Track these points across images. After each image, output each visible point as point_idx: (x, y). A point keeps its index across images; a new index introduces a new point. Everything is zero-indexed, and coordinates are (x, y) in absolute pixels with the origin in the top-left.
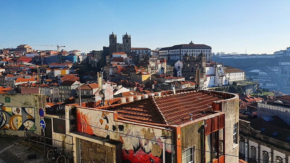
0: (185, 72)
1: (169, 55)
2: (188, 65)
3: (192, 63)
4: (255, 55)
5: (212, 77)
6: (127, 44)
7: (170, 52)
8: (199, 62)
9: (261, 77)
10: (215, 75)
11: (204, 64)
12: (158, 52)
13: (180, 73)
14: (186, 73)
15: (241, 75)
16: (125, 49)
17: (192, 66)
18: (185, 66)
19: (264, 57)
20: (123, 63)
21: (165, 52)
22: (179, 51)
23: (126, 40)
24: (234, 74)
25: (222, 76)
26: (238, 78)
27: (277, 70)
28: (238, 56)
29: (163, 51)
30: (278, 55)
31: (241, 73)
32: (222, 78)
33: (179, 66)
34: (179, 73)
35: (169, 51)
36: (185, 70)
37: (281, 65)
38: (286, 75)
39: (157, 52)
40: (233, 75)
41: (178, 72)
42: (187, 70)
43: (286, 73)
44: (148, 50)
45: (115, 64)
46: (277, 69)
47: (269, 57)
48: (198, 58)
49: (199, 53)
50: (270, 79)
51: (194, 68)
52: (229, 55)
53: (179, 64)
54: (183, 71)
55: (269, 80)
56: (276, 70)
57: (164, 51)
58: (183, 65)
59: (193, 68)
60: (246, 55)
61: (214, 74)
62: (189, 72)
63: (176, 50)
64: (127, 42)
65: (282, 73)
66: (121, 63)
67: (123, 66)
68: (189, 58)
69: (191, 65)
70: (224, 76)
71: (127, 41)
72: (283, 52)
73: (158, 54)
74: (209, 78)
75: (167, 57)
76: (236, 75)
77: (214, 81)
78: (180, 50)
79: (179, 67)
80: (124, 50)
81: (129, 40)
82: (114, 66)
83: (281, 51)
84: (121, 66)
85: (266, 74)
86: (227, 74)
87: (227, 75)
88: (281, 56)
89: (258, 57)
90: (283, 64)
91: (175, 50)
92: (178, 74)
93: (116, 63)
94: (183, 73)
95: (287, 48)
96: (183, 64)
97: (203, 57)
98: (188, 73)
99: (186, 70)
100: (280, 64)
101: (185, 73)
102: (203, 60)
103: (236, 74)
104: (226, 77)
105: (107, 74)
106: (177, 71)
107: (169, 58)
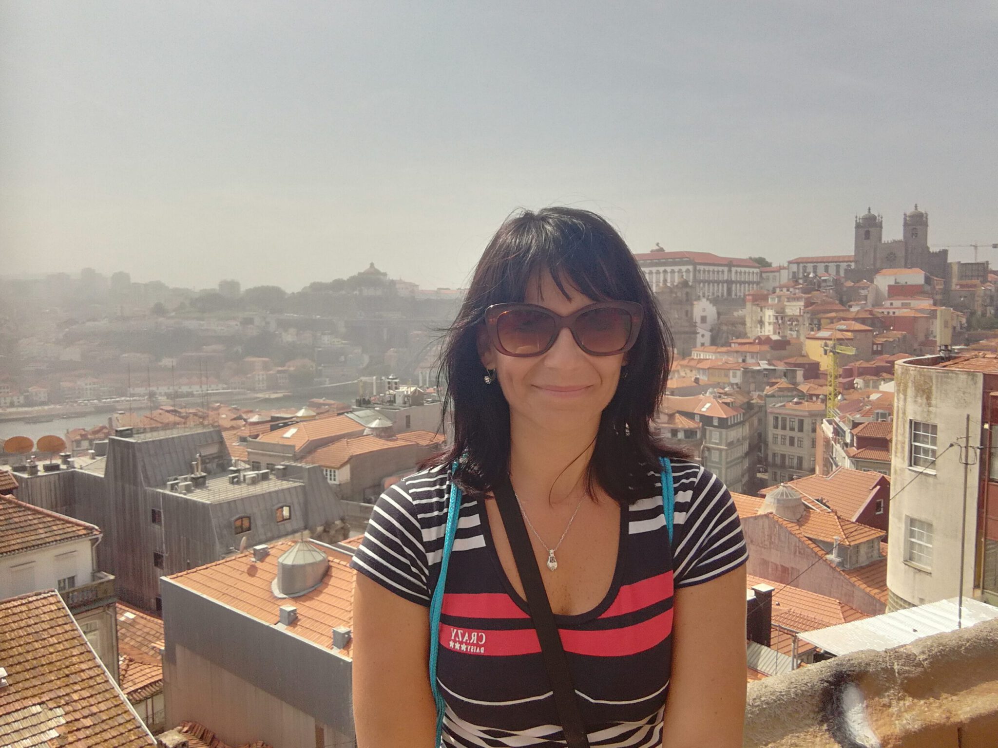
1: (729, 282)
7: (733, 274)
35: (730, 271)
107: (729, 291)
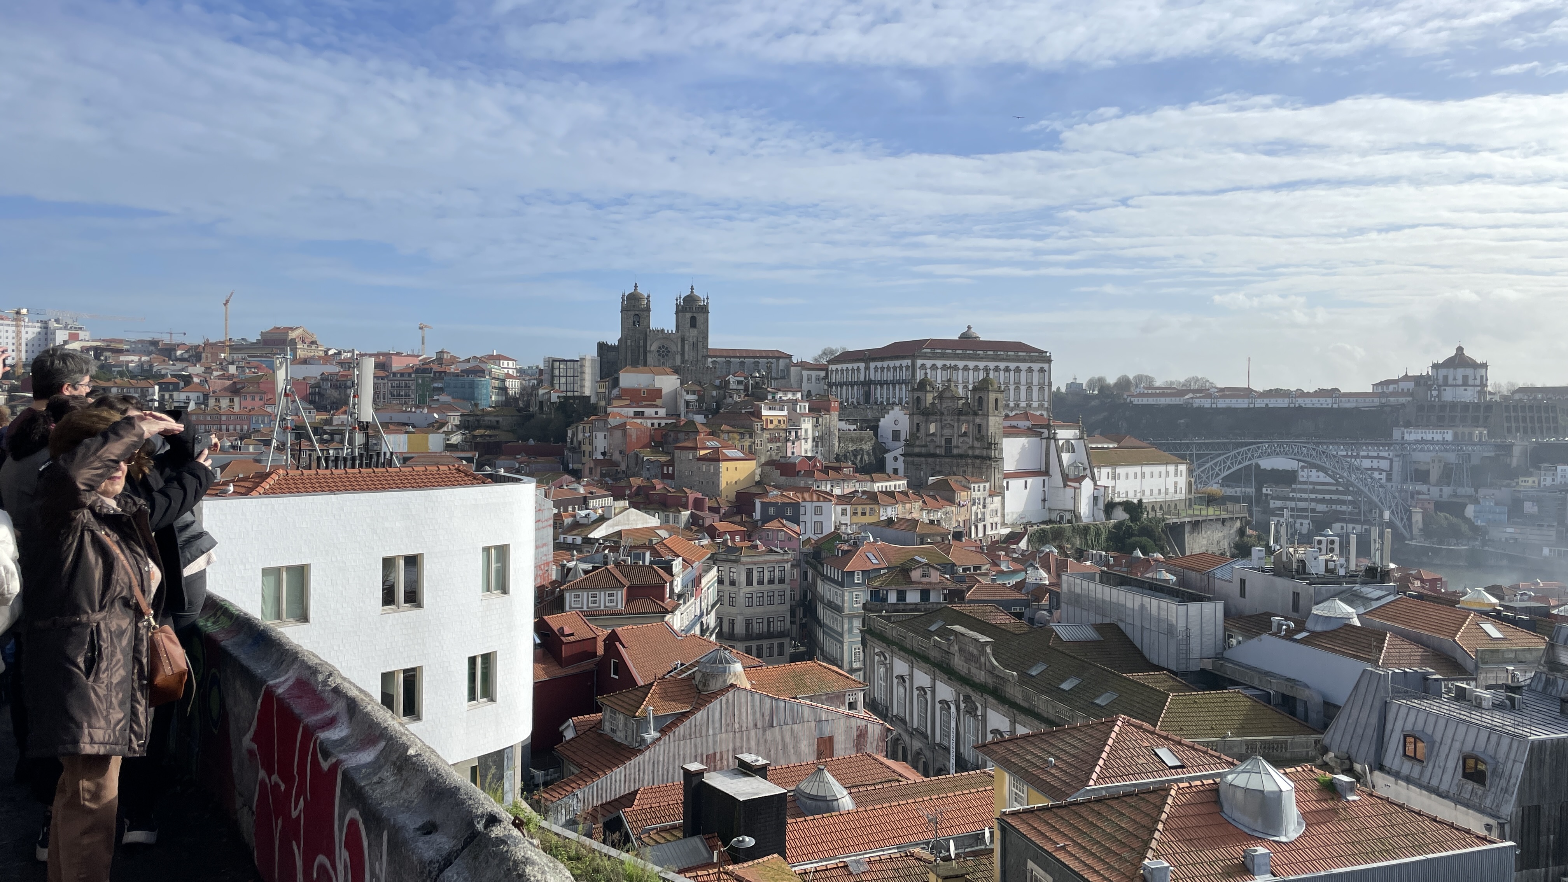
0: (919, 455)
1: (867, 384)
2: (932, 428)
3: (948, 419)
4: (1286, 394)
5: (1030, 481)
6: (694, 332)
7: (872, 371)
8: (976, 414)
9: (1304, 491)
10: (1046, 473)
11: (994, 423)
12: (826, 370)
13: (896, 459)
14: (923, 459)
15: (1171, 480)
16: (683, 355)
17: (947, 432)
18: (918, 430)
19: (1326, 403)
20: (656, 413)
21: (853, 369)
22: (907, 367)
23: (688, 315)
24: (1137, 469)
25: (1079, 479)
26: (1156, 492)
27: (1384, 464)
28: (1209, 396)
29: (845, 366)
30: (1392, 394)
31: (1171, 468)
32: (1076, 485)
33: (897, 428)
34: (894, 458)
35: (867, 368)
36: (917, 450)
37: (1403, 443)
38: (1423, 488)
39: (822, 370)
40: (1131, 476)
41: (889, 457)
42: (925, 446)
43: (1422, 476)
44: (778, 358)
45: (621, 412)
46: (1384, 458)
47: (1348, 405)
48: (973, 398)
49: (973, 378)
50: (1343, 502)
51: (954, 442)
52: (1169, 391)
53: (896, 422)
54: (910, 450)
55: (1344, 508)
56: (1379, 462)
57: (850, 366)
58: (911, 428)
59: (949, 441)
60: (1247, 392)
61: (1043, 469)
62: (934, 455)
63: (897, 363)
64: (693, 323)
65: (1405, 478)
66: (649, 412)
67: (656, 422)
68: (934, 398)
69: (942, 428)
70: (1084, 477)
71: (693, 319)
72: (1412, 385)
73: (826, 377)
74: (1016, 485)
75: (861, 392)
76: (1148, 475)
77: (1044, 500)
78: (913, 365)
79: (896, 435)
80: (678, 358)
81: (700, 318)
82: (613, 422)
83: (1406, 377)
84: (649, 422)
86: (1105, 471)
87: (1104, 476)
88: (1402, 400)
89: (1300, 402)
90: (1410, 435)
91: (892, 364)
92: (890, 465)
93: (631, 411)
94: (910, 459)
95: (1435, 366)
96: (912, 422)
97: (992, 396)
98: (930, 460)
99: (922, 446)
100: (1397, 434)
101: (916, 459)
102: (991, 405)
103: (1147, 469)
104: (1099, 483)
105: (587, 454)
106: (888, 451)
107: (867, 396)
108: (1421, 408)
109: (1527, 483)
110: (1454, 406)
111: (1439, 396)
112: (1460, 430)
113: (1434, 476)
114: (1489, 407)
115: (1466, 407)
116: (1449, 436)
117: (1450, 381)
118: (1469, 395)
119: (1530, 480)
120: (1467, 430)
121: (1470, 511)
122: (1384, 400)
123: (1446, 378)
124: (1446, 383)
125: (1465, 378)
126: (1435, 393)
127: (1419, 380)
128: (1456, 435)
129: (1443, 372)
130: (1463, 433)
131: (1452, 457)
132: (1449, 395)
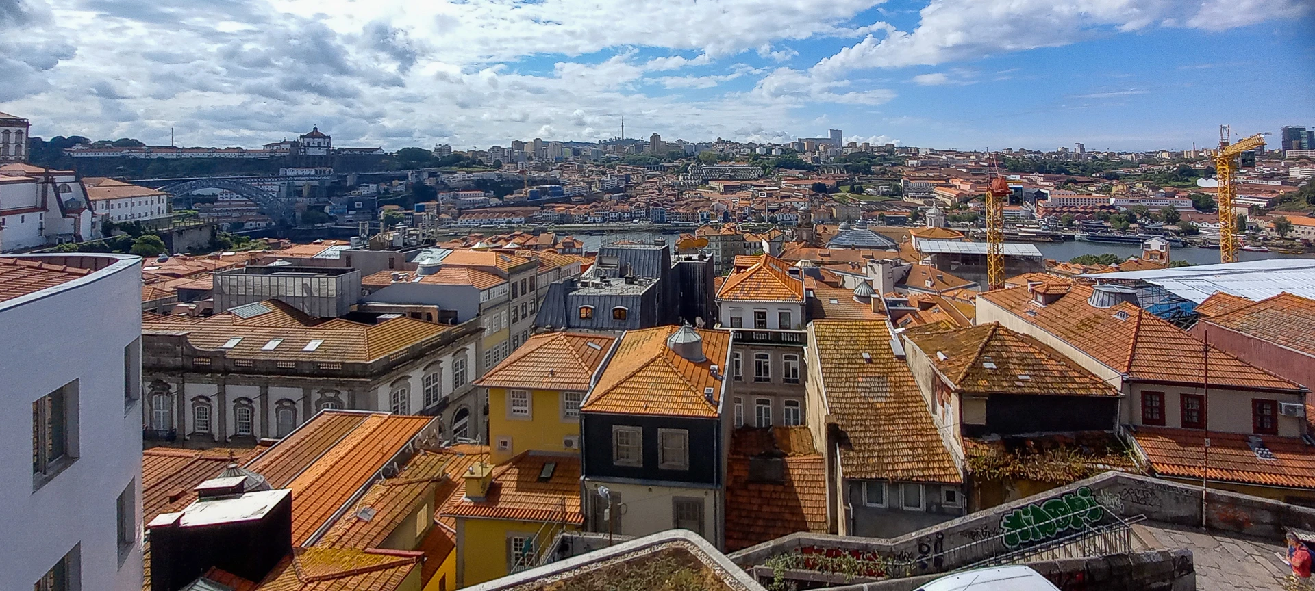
4: (205, 150)
9: (225, 206)
27: (276, 188)
28: (144, 152)
30: (276, 151)
37: (286, 177)
38: (300, 199)
43: (299, 194)
46: (275, 185)
47: (248, 156)
50: (251, 211)
56: (272, 187)
65: (289, 195)
72: (289, 146)
74: (13, 220)
83: (285, 142)
85: (240, 198)
88: (284, 153)
90: (290, 172)
95: (302, 137)
100: (282, 172)
108: (296, 158)
109: (354, 193)
110: (314, 156)
111: (305, 152)
112: (318, 169)
113: (305, 192)
114: (332, 158)
115: (321, 157)
116: (313, 173)
117: (311, 145)
118: (321, 152)
119: (357, 192)
120: (323, 169)
121: (327, 209)
122: (273, 154)
123: (308, 143)
124: (309, 146)
125: (319, 143)
126: (303, 151)
127: (294, 144)
128: (316, 171)
129: (307, 140)
130: (320, 171)
131: (316, 183)
132: (310, 152)
